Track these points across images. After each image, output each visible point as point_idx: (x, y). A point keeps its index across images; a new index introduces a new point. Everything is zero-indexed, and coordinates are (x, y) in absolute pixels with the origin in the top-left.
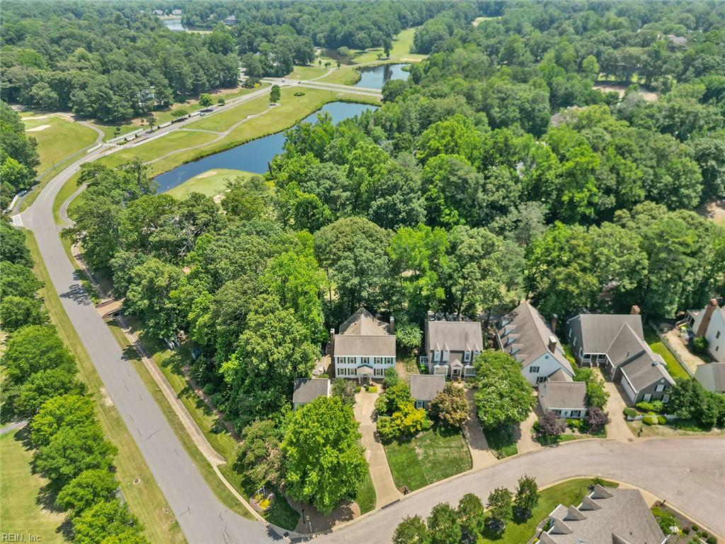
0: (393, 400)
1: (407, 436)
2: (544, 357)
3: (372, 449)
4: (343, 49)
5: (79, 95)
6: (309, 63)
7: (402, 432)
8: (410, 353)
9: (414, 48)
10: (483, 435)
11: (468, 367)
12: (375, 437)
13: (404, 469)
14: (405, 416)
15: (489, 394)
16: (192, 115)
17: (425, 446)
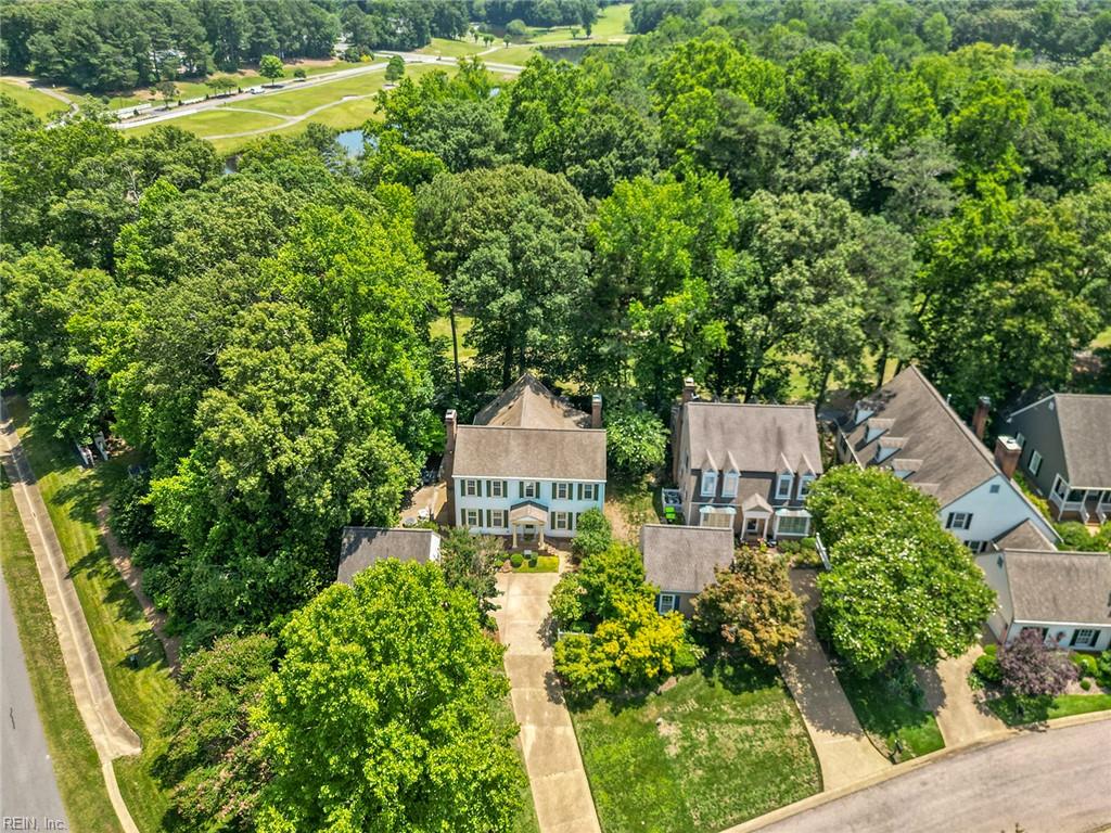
0: (599, 590)
1: (634, 687)
2: (988, 486)
3: (539, 723)
4: (516, 24)
5: (40, 41)
6: (457, 37)
7: (623, 677)
8: (638, 482)
9: (632, 25)
10: (839, 691)
11: (784, 512)
12: (549, 688)
13: (627, 785)
14: (632, 632)
15: (863, 574)
16: (245, 90)
17: (685, 717)
